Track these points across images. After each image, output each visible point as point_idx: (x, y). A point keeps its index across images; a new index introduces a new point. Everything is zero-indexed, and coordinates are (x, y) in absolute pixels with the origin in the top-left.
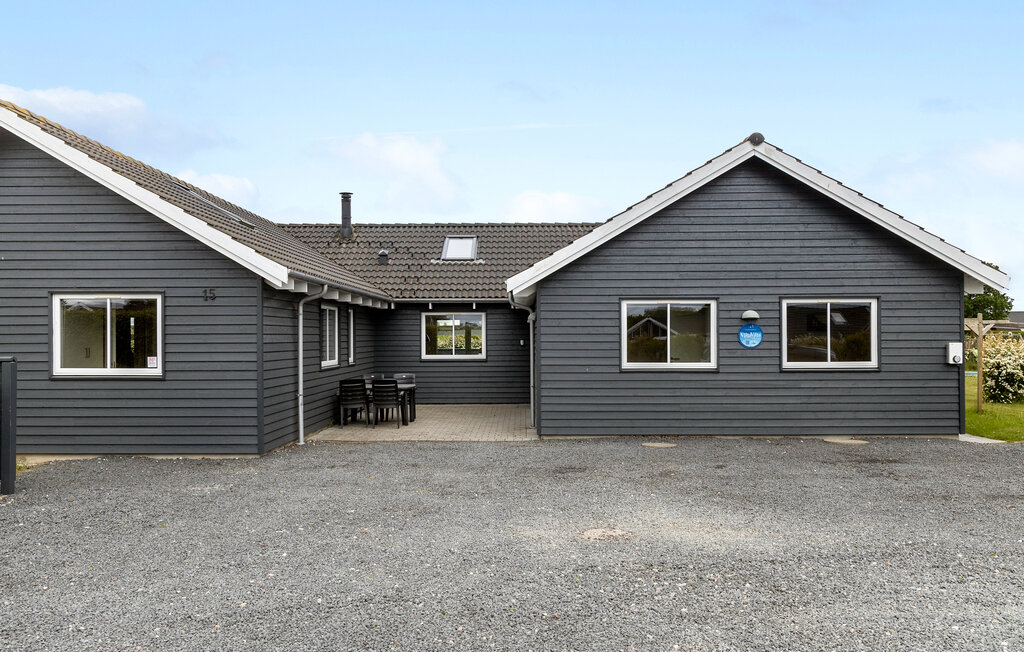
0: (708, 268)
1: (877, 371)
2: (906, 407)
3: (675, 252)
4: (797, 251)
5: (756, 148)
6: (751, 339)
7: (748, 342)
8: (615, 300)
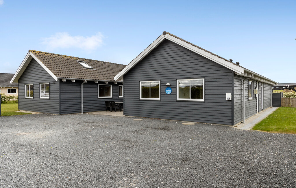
0: (158, 71)
1: (204, 102)
2: (213, 114)
3: (151, 68)
4: (181, 65)
5: (165, 36)
6: (169, 92)
7: (168, 92)
8: (138, 81)
